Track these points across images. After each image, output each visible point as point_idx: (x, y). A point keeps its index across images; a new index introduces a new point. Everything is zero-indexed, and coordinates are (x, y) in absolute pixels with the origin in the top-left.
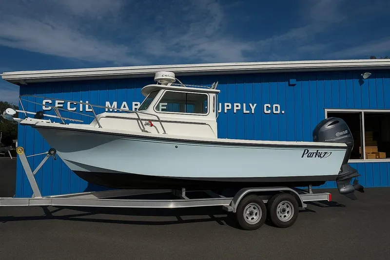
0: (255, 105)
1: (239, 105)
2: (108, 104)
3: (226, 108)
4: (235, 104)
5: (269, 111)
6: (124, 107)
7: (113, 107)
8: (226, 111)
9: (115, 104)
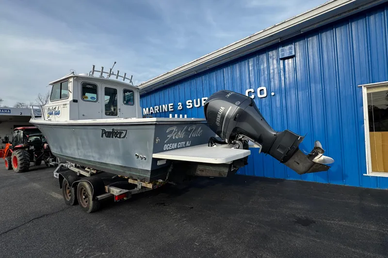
5: (252, 97)
6: (152, 110)
7: (147, 111)
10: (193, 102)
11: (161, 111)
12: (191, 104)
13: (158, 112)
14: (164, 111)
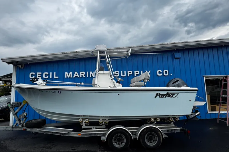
0: (150, 71)
1: (138, 71)
2: (66, 73)
3: (128, 74)
4: (135, 72)
5: (161, 75)
6: (76, 74)
7: (69, 75)
8: (128, 76)
9: (71, 73)
10: (120, 73)
11: (87, 76)
12: (118, 74)
13: (84, 76)
14: (91, 76)
